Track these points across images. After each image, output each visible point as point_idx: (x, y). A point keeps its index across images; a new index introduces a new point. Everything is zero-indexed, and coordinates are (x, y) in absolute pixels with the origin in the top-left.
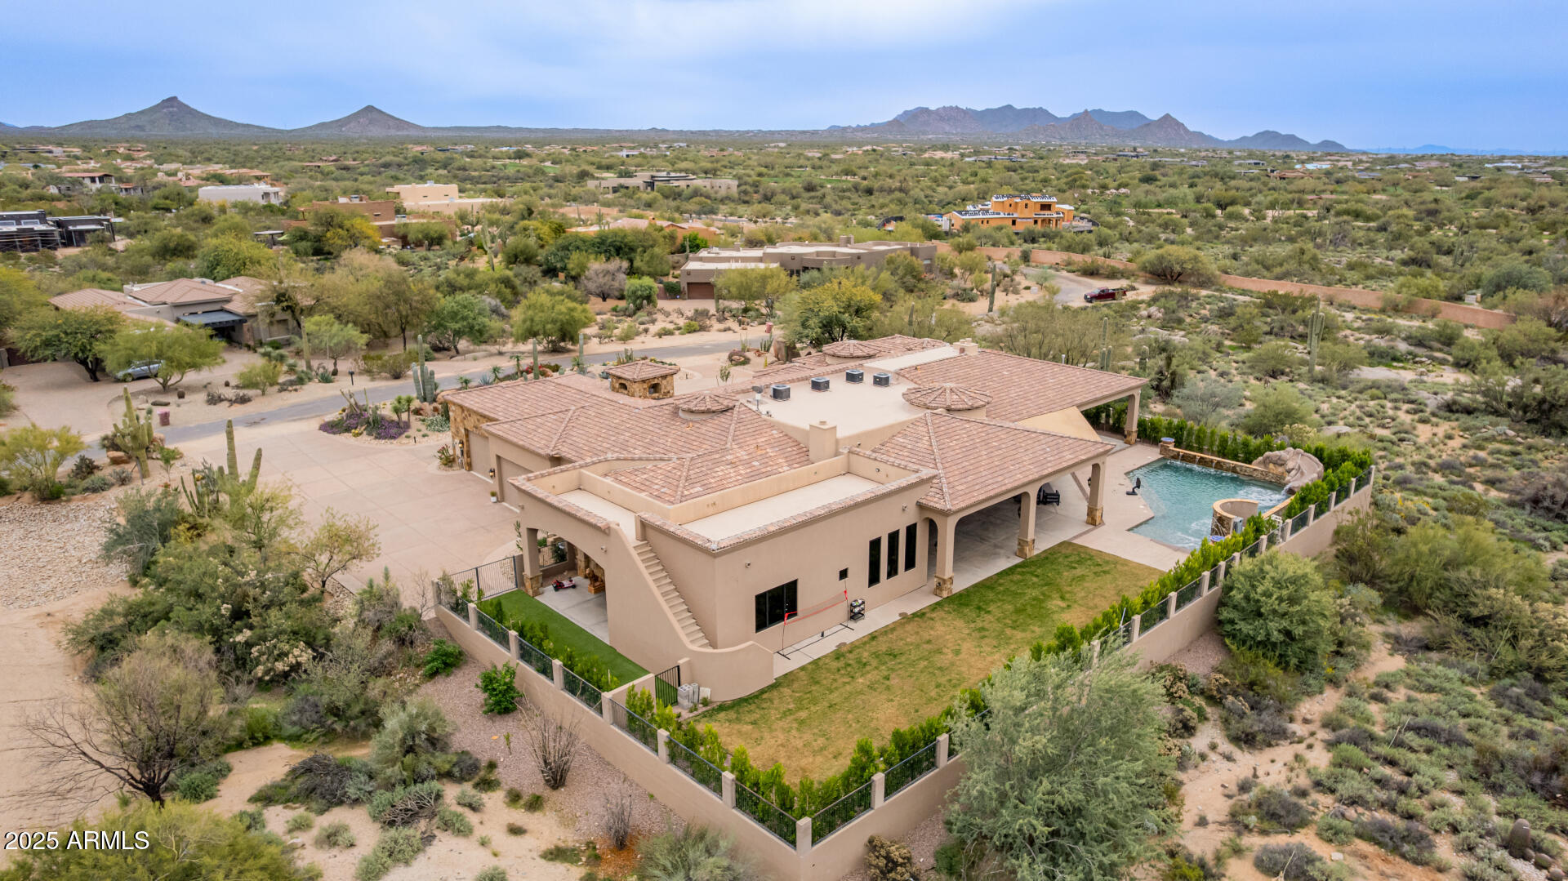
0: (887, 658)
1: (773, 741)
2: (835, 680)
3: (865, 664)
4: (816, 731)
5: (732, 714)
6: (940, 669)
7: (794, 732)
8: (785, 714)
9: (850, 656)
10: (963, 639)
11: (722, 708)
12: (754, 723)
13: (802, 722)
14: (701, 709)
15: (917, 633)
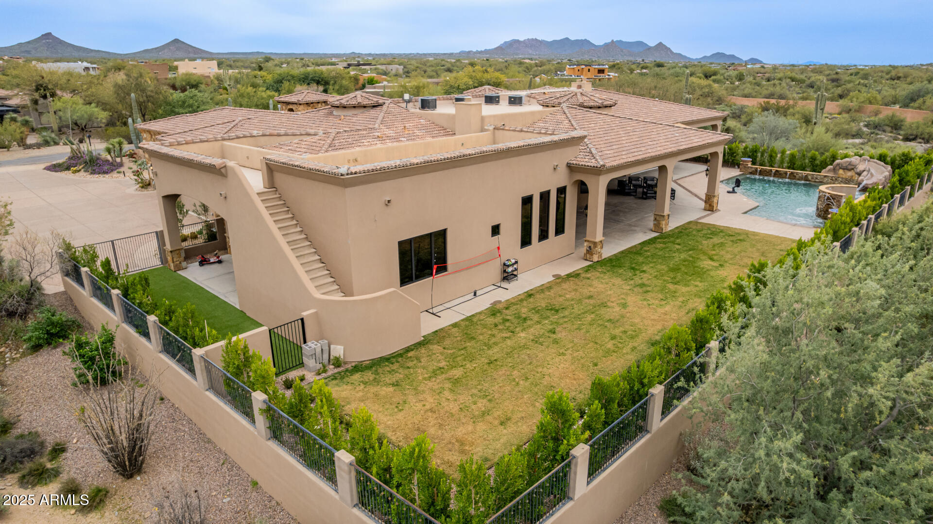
0: (548, 313)
1: (419, 406)
2: (494, 336)
3: (525, 319)
4: (475, 391)
5: (369, 375)
6: (610, 320)
7: (447, 394)
8: (435, 374)
9: (507, 312)
10: (627, 294)
11: (358, 368)
12: (396, 384)
13: (456, 382)
14: (332, 370)
15: (576, 290)
